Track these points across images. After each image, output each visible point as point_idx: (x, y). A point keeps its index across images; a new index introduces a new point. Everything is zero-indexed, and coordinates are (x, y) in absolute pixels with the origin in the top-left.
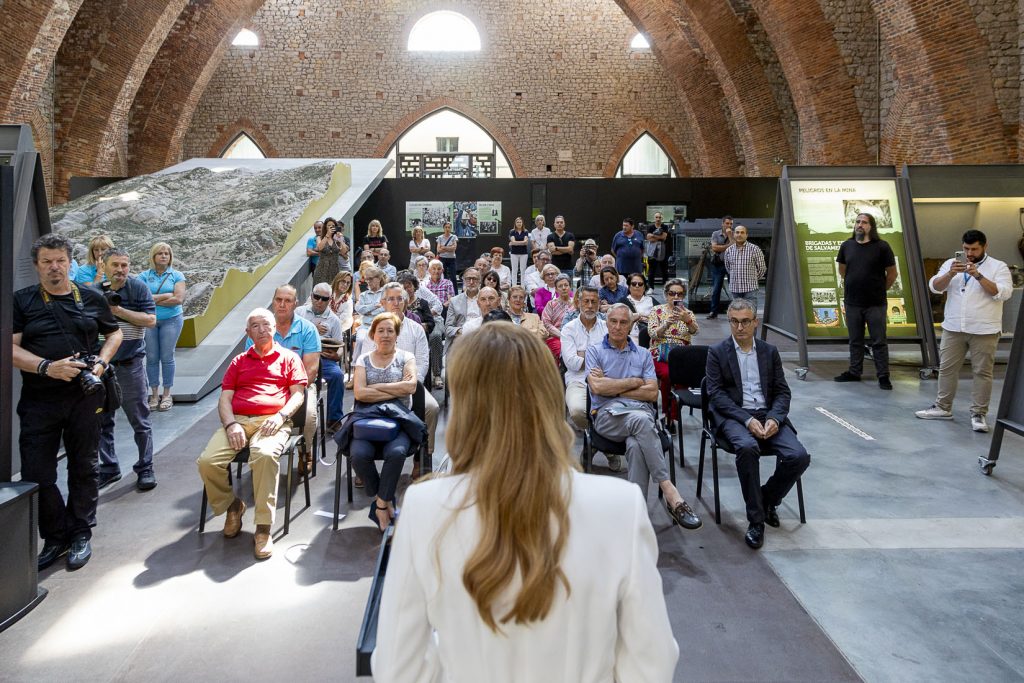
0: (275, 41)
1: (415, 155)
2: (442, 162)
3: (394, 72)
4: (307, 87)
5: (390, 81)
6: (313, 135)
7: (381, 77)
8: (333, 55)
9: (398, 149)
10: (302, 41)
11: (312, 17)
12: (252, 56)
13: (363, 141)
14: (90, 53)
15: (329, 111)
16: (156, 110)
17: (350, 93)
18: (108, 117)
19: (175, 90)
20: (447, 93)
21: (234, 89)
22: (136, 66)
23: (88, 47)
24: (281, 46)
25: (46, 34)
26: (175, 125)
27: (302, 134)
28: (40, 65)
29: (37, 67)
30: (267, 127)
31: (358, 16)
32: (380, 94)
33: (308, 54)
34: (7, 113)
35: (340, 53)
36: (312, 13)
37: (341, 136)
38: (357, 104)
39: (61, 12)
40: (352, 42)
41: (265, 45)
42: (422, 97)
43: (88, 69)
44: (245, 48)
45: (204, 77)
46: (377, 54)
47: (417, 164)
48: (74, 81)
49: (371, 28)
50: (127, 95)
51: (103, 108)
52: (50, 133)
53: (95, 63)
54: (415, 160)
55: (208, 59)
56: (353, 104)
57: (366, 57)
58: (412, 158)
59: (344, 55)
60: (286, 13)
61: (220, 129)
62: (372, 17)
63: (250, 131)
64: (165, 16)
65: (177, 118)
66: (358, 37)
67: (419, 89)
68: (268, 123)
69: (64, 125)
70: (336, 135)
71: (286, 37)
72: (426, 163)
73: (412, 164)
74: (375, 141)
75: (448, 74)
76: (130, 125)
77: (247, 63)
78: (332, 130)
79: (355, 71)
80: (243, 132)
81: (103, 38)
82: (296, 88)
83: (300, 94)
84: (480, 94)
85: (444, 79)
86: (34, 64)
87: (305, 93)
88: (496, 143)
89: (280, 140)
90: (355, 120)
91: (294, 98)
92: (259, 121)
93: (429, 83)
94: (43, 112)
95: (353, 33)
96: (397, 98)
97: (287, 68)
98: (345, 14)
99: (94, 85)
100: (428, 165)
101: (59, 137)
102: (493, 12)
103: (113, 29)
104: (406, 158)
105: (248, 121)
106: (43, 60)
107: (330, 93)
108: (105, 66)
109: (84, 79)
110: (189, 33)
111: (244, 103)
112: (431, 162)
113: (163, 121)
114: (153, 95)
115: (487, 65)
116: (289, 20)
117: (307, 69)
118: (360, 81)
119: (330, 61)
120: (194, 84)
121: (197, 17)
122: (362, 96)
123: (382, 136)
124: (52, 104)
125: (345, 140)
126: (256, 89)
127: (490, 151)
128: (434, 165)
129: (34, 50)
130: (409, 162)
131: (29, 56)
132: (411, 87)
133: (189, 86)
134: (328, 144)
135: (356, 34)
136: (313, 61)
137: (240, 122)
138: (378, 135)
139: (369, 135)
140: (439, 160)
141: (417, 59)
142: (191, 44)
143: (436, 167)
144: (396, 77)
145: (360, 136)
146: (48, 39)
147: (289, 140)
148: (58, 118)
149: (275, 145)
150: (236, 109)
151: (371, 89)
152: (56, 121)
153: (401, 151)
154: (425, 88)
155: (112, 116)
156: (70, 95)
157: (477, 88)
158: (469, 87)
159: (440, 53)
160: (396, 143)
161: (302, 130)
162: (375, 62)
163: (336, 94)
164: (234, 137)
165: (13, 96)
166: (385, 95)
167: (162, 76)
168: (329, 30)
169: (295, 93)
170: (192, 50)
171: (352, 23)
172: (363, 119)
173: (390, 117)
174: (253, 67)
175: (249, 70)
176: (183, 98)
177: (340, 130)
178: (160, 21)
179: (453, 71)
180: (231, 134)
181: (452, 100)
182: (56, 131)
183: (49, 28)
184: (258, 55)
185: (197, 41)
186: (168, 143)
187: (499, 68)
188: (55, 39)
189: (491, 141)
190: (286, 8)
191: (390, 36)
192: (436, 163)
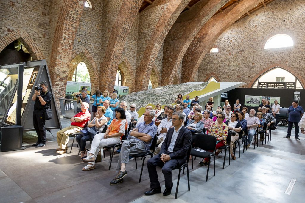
0: (223, 50)
1: (264, 83)
2: (274, 85)
3: (259, 56)
4: (231, 63)
5: (257, 59)
6: (232, 77)
7: (254, 58)
8: (239, 53)
9: (258, 81)
10: (230, 50)
11: (234, 42)
12: (216, 55)
13: (247, 78)
14: (169, 57)
15: (237, 70)
16: (187, 71)
17: (244, 64)
18: (171, 72)
19: (192, 65)
20: (278, 62)
21: (211, 65)
22: (178, 59)
23: (169, 55)
24: (224, 51)
25: (154, 52)
26: (191, 74)
27: (228, 76)
28: (153, 59)
29: (152, 60)
30: (219, 75)
31: (248, 40)
32: (253, 63)
33: (232, 53)
34: (146, 71)
35: (241, 52)
36: (234, 41)
37: (240, 77)
38: (246, 67)
39: (157, 47)
40: (246, 48)
41: (220, 52)
42: (269, 64)
43: (168, 61)
44: (215, 53)
45: (199, 61)
46: (254, 51)
47: (265, 85)
48: (166, 64)
49: (252, 43)
50: (176, 66)
51: (171, 70)
52: (161, 76)
53: (170, 59)
54: (264, 84)
55: (200, 56)
56: (244, 67)
57: (250, 52)
58: (263, 84)
59: (243, 52)
60: (227, 42)
61: (207, 75)
62: (253, 40)
63: (214, 76)
64: (185, 46)
65: (192, 72)
66: (248, 46)
67: (268, 61)
68: (219, 73)
69: (163, 74)
70: (239, 76)
71: (226, 49)
72: (268, 85)
73: (263, 85)
74: (251, 78)
75: (279, 56)
76: (182, 74)
77: (215, 57)
78: (237, 75)
79: (246, 57)
80: (212, 76)
81: (172, 53)
82: (228, 63)
83: (229, 65)
84: (291, 62)
85: (277, 57)
86: (151, 59)
87: (230, 64)
88: (297, 79)
89: (222, 78)
90: (245, 72)
91: (227, 66)
92: (217, 73)
93: (271, 59)
94: (159, 71)
95: (246, 45)
96: (260, 64)
97: (226, 58)
98: (244, 40)
99: (169, 64)
100: (269, 86)
101: (162, 77)
102: (299, 32)
103: (174, 50)
104: (261, 84)
105: (214, 73)
106: (153, 58)
107: (238, 64)
108: (172, 59)
109: (167, 63)
110: (196, 50)
111: (213, 68)
112: (270, 85)
113: (188, 73)
114: (187, 67)
115: (295, 51)
116: (227, 44)
117: (231, 57)
118: (247, 60)
119: (238, 55)
120: (196, 63)
121: (198, 46)
122: (248, 64)
123: (253, 77)
124: (161, 69)
125: (241, 78)
126: (217, 64)
127: (294, 81)
128: (271, 86)
129: (151, 56)
130: (262, 85)
131: (150, 58)
132: (265, 61)
133: (195, 64)
134: (236, 79)
135: (247, 45)
136: (233, 55)
137: (212, 73)
138: (252, 76)
139: (249, 76)
140: (273, 84)
141: (268, 51)
142: (196, 53)
143: (272, 87)
144: (260, 58)
145: (246, 77)
146: (154, 53)
147: (224, 78)
148: (162, 72)
149: (220, 80)
150: (211, 70)
151: (250, 62)
152: (162, 73)
153: (259, 81)
154: (270, 61)
155: (172, 72)
156: (164, 67)
157: (291, 59)
158: (287, 59)
159: (277, 49)
160: (258, 79)
161: (228, 75)
162: (253, 54)
163: (239, 64)
164: (210, 77)
165: (147, 67)
166: (255, 64)
167: (189, 62)
168: (238, 46)
169: (227, 65)
170: (196, 54)
171: (246, 42)
172: (247, 72)
173: (256, 71)
174: (216, 58)
175: (215, 59)
176: (193, 67)
177: (240, 75)
178: (184, 47)
179: (281, 54)
180: (209, 77)
181: (280, 64)
182: (162, 76)
183: (154, 51)
184: (218, 55)
185: (198, 52)
186: (190, 78)
187: (300, 52)
188: (156, 53)
189: (295, 78)
190: (227, 41)
191: (259, 45)
192: (272, 85)
